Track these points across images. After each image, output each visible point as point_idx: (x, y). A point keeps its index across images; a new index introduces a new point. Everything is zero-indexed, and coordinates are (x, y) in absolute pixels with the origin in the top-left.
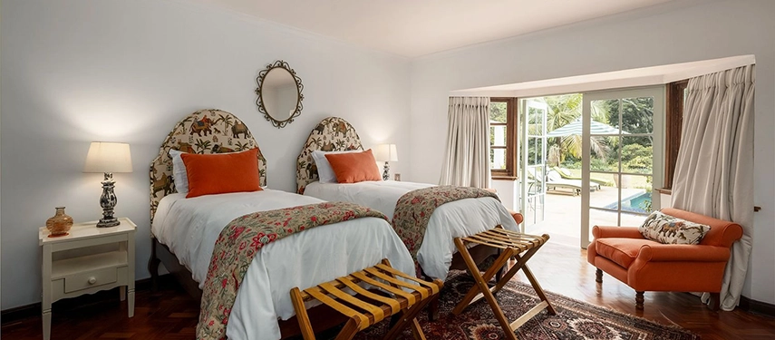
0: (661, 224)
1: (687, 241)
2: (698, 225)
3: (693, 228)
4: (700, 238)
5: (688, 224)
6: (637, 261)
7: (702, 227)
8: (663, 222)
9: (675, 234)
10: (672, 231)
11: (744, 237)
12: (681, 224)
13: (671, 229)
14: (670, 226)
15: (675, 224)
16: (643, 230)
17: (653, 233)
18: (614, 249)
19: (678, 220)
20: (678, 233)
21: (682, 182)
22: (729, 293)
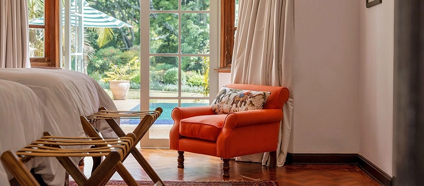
0: (232, 97)
1: (255, 107)
2: (262, 92)
3: (259, 95)
4: (264, 103)
5: (254, 93)
6: (224, 130)
7: (265, 94)
8: (234, 95)
9: (245, 102)
10: (243, 101)
11: (290, 99)
12: (248, 94)
13: (241, 99)
14: (240, 97)
15: (244, 94)
16: (216, 106)
17: (225, 107)
18: (201, 124)
19: (246, 91)
20: (248, 101)
21: (240, 58)
22: (281, 152)
